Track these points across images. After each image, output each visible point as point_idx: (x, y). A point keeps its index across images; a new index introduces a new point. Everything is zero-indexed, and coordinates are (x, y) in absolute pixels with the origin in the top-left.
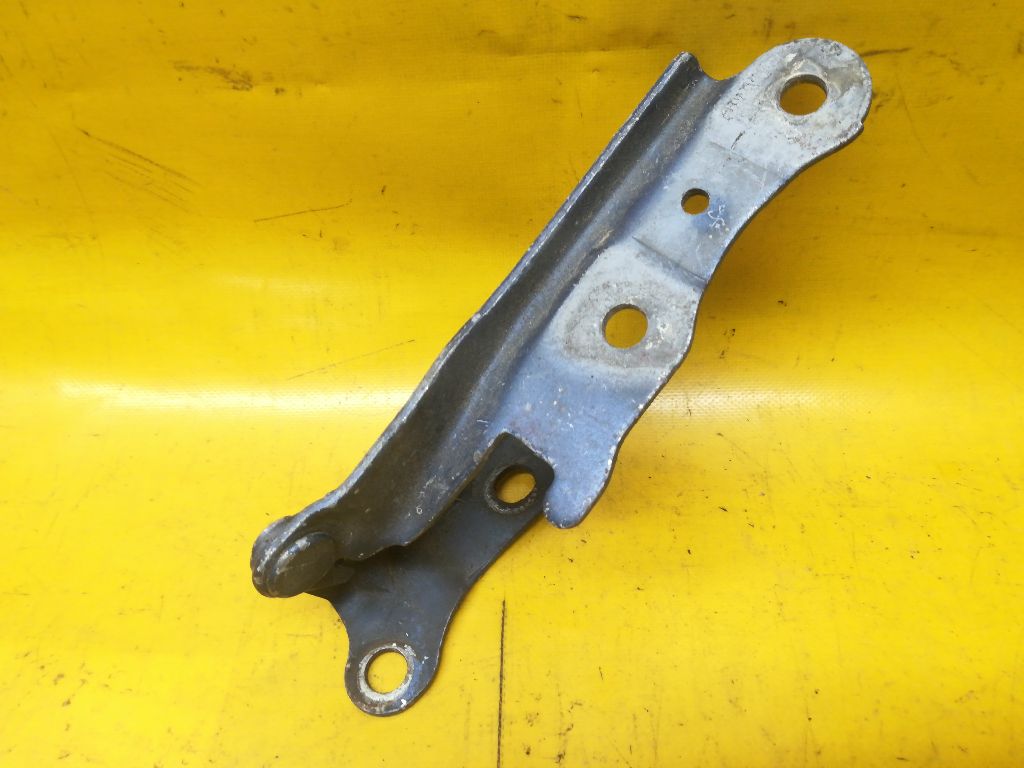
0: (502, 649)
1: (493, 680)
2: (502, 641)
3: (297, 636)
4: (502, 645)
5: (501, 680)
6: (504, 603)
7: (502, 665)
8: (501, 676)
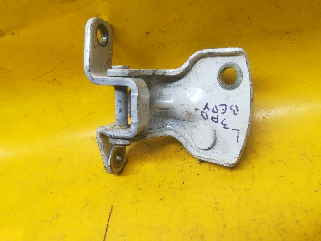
0: (108, 225)
1: (102, 237)
2: (108, 222)
3: (45, 221)
4: (108, 223)
5: (105, 237)
6: (112, 207)
7: (106, 231)
8: (105, 236)
